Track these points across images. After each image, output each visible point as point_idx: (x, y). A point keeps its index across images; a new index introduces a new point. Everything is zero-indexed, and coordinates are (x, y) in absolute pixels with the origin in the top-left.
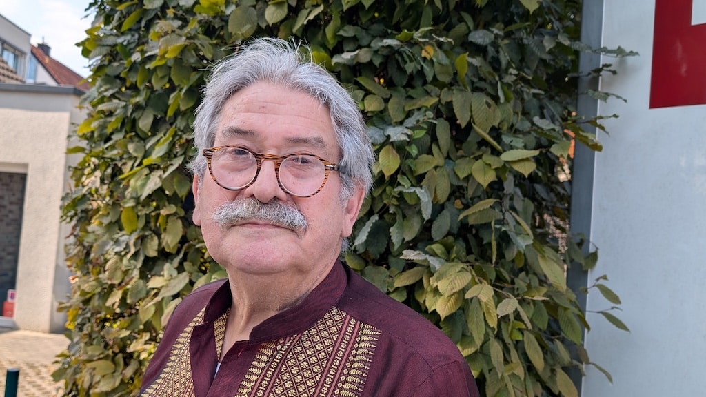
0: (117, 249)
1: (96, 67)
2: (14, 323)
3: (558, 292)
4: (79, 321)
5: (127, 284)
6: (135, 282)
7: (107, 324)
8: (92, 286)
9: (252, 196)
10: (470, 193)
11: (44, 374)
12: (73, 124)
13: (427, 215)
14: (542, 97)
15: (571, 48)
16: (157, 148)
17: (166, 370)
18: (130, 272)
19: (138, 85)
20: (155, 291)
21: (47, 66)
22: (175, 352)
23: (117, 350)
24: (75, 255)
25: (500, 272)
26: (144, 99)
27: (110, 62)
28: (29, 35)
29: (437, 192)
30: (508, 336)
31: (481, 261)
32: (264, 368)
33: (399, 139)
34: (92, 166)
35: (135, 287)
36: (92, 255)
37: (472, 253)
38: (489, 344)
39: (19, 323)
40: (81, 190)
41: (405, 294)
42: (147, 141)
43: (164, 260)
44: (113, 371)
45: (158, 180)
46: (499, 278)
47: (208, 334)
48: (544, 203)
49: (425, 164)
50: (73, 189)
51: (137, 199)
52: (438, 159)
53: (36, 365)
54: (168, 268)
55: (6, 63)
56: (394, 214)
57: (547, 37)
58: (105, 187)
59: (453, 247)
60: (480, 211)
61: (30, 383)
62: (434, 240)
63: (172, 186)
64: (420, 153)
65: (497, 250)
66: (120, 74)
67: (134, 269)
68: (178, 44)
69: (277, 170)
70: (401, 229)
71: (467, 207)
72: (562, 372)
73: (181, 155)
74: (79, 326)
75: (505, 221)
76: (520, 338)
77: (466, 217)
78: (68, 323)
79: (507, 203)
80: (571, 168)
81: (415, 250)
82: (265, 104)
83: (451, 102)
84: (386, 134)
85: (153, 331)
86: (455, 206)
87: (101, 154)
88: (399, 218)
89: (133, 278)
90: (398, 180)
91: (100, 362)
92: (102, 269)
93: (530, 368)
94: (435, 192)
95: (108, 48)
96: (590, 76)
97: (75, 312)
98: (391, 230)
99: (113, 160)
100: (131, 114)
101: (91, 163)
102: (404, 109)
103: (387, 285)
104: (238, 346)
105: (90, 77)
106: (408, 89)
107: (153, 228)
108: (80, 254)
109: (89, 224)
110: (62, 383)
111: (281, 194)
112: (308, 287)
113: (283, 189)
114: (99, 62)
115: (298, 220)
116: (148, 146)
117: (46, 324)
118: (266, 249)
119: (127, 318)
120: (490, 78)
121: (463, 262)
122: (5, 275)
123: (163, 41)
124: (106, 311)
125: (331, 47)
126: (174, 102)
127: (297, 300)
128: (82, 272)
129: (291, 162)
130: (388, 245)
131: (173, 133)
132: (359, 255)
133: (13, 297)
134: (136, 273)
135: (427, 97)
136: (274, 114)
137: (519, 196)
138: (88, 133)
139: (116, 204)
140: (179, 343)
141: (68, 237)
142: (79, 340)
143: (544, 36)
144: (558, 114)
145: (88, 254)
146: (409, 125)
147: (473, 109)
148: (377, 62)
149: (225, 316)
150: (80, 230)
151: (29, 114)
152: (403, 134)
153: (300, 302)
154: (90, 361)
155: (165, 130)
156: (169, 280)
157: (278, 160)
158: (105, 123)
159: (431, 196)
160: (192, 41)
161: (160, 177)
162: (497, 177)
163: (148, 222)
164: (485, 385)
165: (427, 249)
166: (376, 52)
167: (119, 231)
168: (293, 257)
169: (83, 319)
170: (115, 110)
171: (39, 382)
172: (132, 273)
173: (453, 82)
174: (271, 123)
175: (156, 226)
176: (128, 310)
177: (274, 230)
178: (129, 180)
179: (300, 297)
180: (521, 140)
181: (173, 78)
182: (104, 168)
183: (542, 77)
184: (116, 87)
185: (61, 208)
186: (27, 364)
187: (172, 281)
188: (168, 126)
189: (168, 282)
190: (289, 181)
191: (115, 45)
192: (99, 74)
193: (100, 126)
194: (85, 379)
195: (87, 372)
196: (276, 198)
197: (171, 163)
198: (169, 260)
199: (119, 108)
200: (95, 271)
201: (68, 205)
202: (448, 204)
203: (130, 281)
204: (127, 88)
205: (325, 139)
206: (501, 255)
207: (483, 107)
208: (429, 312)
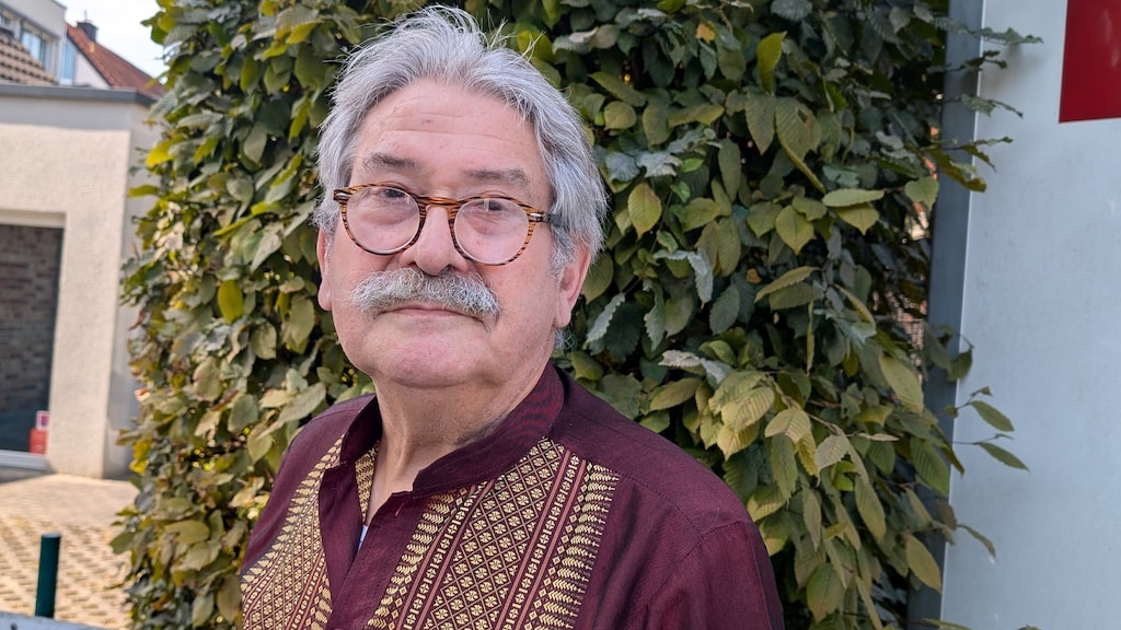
0: (212, 347)
1: (174, 58)
2: (47, 464)
3: (911, 413)
4: (152, 459)
5: (228, 401)
6: (241, 398)
7: (196, 464)
8: (172, 405)
9: (413, 264)
10: (772, 258)
11: (95, 543)
12: (138, 149)
13: (705, 294)
14: (886, 105)
15: (933, 26)
16: (273, 188)
17: (282, 538)
18: (232, 382)
19: (243, 87)
20: (272, 412)
21: (92, 58)
22: (295, 510)
23: (212, 504)
24: (145, 356)
25: (819, 384)
26: (252, 109)
27: (197, 51)
28: (64, 8)
29: (721, 258)
30: (829, 483)
31: (788, 366)
32: (437, 533)
33: (660, 174)
34: (171, 216)
35: (241, 406)
36: (172, 356)
37: (773, 354)
38: (801, 496)
39: (55, 463)
40: (153, 254)
41: (667, 418)
42: (256, 176)
43: (285, 365)
44: (206, 537)
45: (276, 238)
46: (817, 393)
47: (346, 482)
48: (886, 275)
49: (701, 213)
50: (141, 252)
51: (243, 269)
52: (721, 205)
53: (83, 528)
54: (292, 377)
55: (28, 53)
56: (651, 292)
57: (895, 10)
58: (191, 249)
59: (744, 344)
60: (789, 286)
61: (74, 555)
62: (714, 334)
63: (298, 247)
64: (693, 196)
65: (815, 350)
66: (213, 69)
67: (239, 378)
68: (307, 23)
69: (451, 222)
70: (662, 316)
71: (766, 280)
72: (915, 540)
73: (312, 199)
74: (152, 468)
75: (827, 302)
76: (850, 489)
77: (767, 296)
78: (134, 462)
79: (830, 274)
80: (931, 220)
81: (682, 350)
82: (431, 117)
83: (743, 112)
84: (640, 165)
85: (269, 475)
86: (748, 279)
87: (184, 198)
88: (658, 298)
89: (237, 392)
90: (658, 238)
91: (186, 523)
92: (188, 378)
93: (865, 534)
94: (718, 259)
95: (194, 29)
96: (963, 71)
97: (145, 446)
98: (645, 319)
99: (203, 206)
100: (232, 133)
101: (169, 212)
102: (667, 123)
103: (638, 404)
104: (396, 500)
105: (163, 75)
106: (673, 92)
107: (268, 314)
108: (153, 355)
109: (167, 307)
110: (126, 557)
111: (459, 260)
112: (503, 407)
113: (461, 253)
114: (178, 52)
115: (486, 301)
116: (259, 185)
117: (97, 466)
118: (435, 349)
119: (228, 455)
120: (806, 73)
121: (758, 369)
122: (32, 387)
123: (282, 17)
124: (195, 444)
125: (551, 25)
126: (300, 114)
127: (487, 427)
128: (156, 383)
129: (473, 209)
130: (640, 342)
131: (298, 164)
132: (594, 357)
133: (45, 422)
134: (242, 385)
135: (704, 106)
136: (446, 132)
137: (848, 264)
138: (162, 163)
139: (208, 276)
140: (300, 496)
141: (133, 328)
142: (153, 489)
143: (890, 8)
144: (911, 132)
145: (165, 355)
146: (677, 151)
147: (778, 123)
148: (626, 47)
149: (373, 452)
150: (152, 317)
151: (66, 134)
152: (666, 164)
153: (491, 431)
154: (170, 521)
155: (286, 160)
156: (295, 395)
157: (453, 206)
158: (190, 146)
159: (711, 263)
160: (329, 17)
161: (279, 233)
162: (817, 233)
163: (259, 304)
164: (793, 562)
165: (702, 347)
166: (624, 31)
167: (213, 319)
168: (479, 362)
169: (159, 456)
170: (207, 127)
171: (88, 554)
172: (235, 385)
173: (746, 80)
174: (441, 147)
175: (272, 310)
176: (228, 443)
177: (447, 318)
178: (230, 240)
179: (492, 423)
180: (855, 175)
181: (299, 76)
182: (189, 219)
183: (887, 74)
184: (207, 91)
185: (121, 282)
186: (69, 527)
187: (299, 396)
188: (290, 153)
189: (292, 399)
190: (470, 238)
191: (205, 23)
192: (179, 69)
193: (182, 152)
194: (161, 549)
195: (166, 538)
196: (451, 268)
197: (296, 211)
198: (294, 365)
199: (212, 123)
200: (176, 381)
201: (133, 277)
202: (737, 277)
203: (232, 396)
204: (223, 92)
205: (527, 171)
206: (820, 358)
207: (794, 121)
208: (706, 448)
